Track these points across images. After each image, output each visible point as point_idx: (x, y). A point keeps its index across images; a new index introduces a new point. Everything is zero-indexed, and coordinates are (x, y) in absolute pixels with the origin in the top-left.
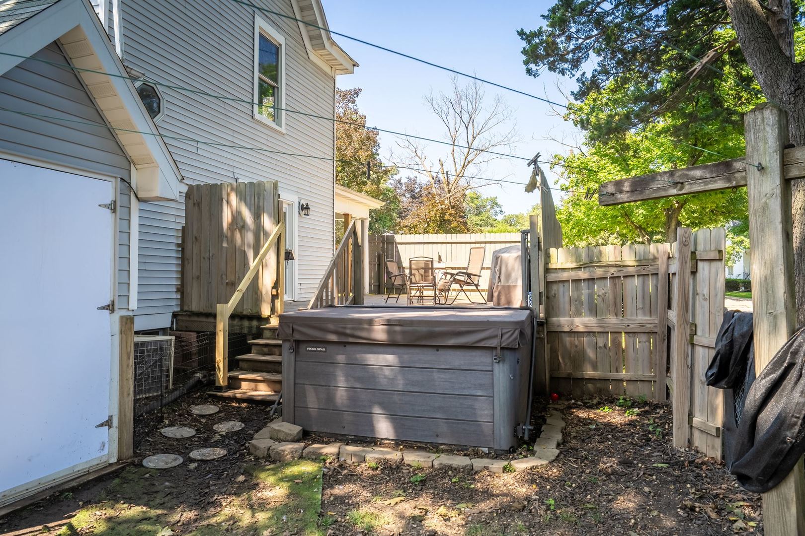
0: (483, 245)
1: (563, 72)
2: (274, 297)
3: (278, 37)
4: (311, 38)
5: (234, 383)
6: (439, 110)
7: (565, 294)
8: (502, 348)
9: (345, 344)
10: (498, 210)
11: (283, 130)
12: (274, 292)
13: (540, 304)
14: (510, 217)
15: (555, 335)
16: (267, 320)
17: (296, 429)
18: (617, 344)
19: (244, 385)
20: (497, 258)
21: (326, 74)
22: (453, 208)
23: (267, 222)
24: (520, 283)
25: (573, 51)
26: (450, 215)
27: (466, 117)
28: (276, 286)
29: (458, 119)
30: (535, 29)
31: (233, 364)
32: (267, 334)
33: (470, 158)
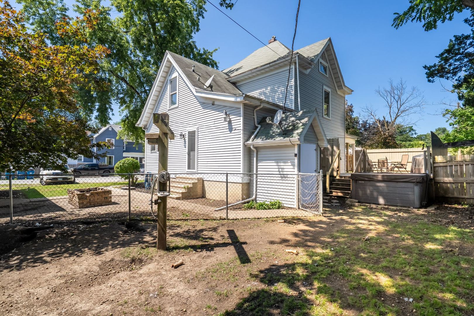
0: (407, 153)
1: (448, 78)
2: (338, 171)
3: (329, 90)
4: (338, 86)
5: (331, 192)
6: (383, 95)
7: (441, 171)
8: (417, 182)
9: (370, 181)
10: (413, 132)
11: (330, 119)
12: (338, 169)
13: (431, 173)
14: (421, 136)
15: (437, 183)
16: (335, 177)
17: (357, 201)
18: (462, 187)
19: (334, 193)
20: (414, 159)
21: (342, 96)
22: (390, 136)
23: (335, 148)
24: (424, 167)
25: (452, 70)
26: (389, 140)
27: (396, 97)
28: (338, 167)
29: (392, 98)
30: (432, 64)
31: (330, 188)
32: (337, 181)
33: (398, 114)
